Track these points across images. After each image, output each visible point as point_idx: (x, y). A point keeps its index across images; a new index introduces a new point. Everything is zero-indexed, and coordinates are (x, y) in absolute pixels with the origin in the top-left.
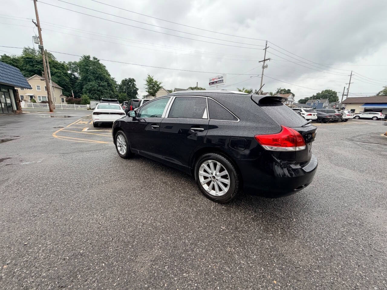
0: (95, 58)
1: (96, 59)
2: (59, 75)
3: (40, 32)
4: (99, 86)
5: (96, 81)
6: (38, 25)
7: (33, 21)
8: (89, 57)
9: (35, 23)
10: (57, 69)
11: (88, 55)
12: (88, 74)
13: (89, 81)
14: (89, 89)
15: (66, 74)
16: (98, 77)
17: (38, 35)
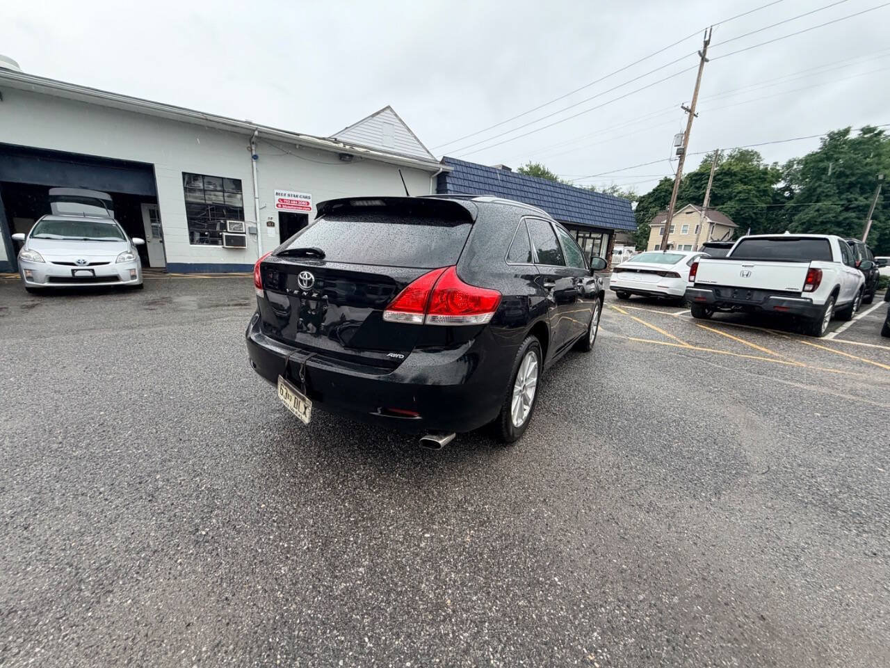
0: (867, 130)
1: (874, 129)
2: (742, 196)
3: (690, 121)
4: (847, 209)
5: (844, 196)
6: (691, 112)
7: (682, 107)
8: (847, 131)
9: (687, 109)
10: (745, 184)
11: (842, 128)
12: (820, 179)
13: (817, 201)
14: (809, 221)
15: (765, 192)
16: (852, 185)
17: (685, 129)
